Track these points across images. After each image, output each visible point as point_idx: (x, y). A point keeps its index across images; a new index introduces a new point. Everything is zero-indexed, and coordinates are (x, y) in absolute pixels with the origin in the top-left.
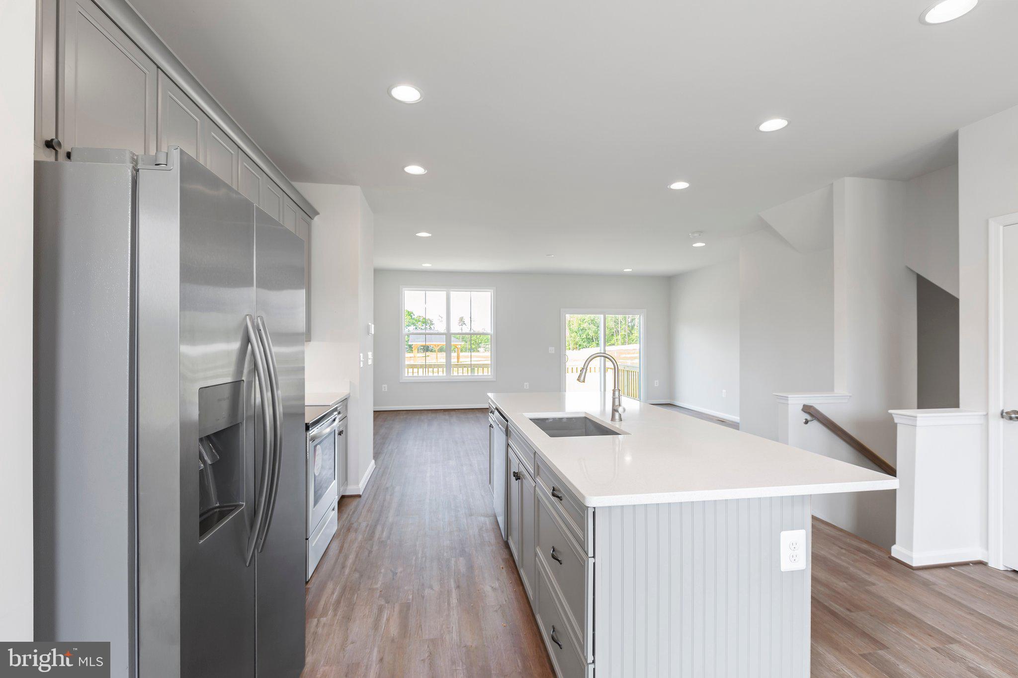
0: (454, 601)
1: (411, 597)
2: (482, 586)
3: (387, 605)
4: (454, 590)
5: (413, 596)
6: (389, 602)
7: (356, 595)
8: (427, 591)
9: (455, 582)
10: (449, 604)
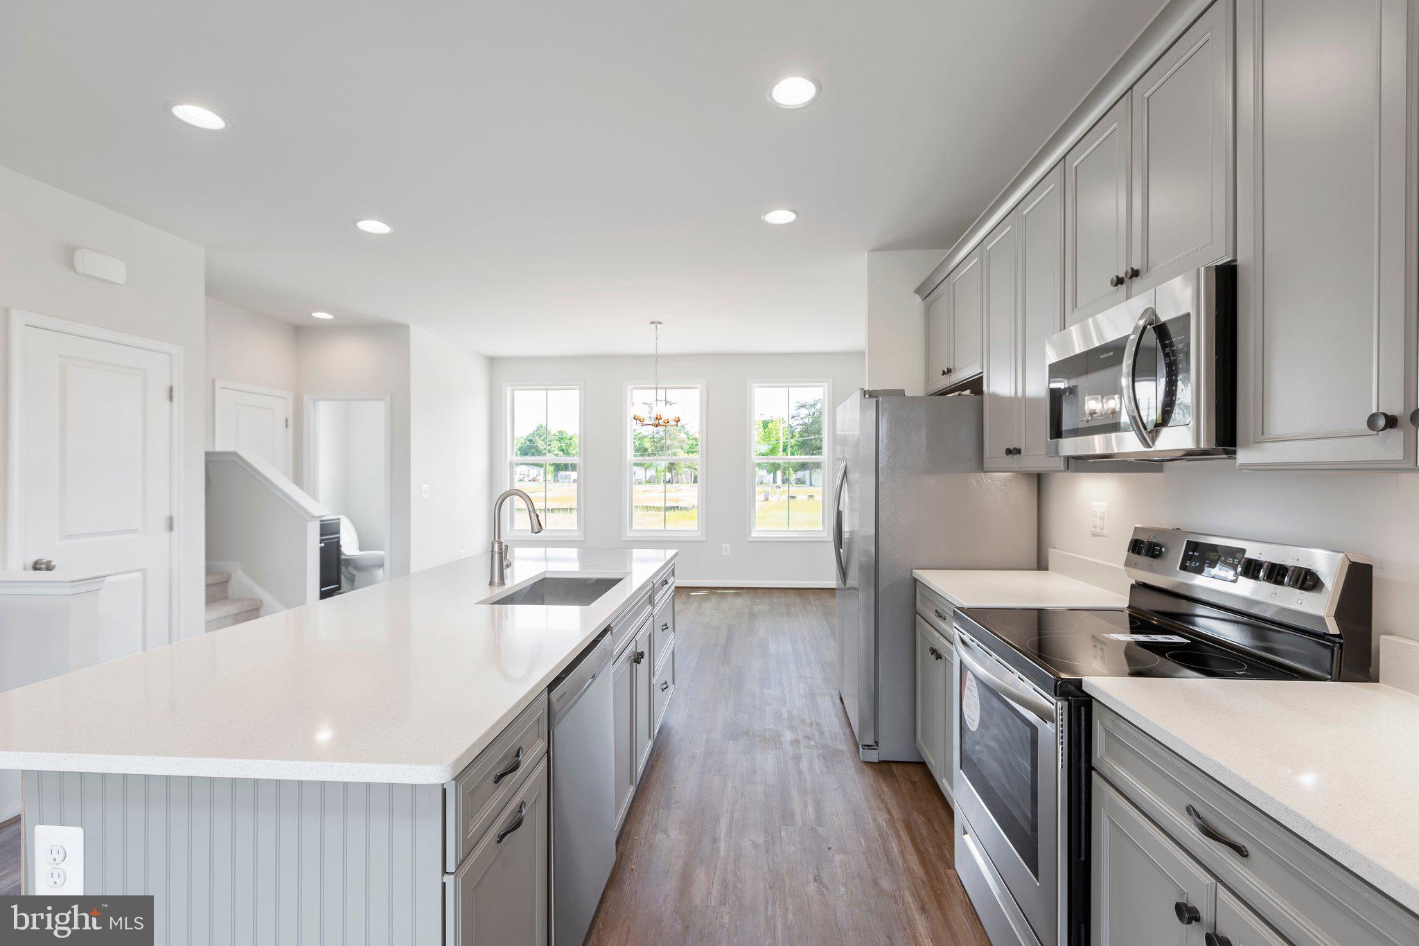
0: (724, 822)
1: (783, 833)
2: (680, 838)
3: (814, 826)
4: (722, 836)
5: (781, 834)
6: (812, 829)
7: (863, 845)
8: (761, 839)
9: (718, 850)
10: (732, 817)
